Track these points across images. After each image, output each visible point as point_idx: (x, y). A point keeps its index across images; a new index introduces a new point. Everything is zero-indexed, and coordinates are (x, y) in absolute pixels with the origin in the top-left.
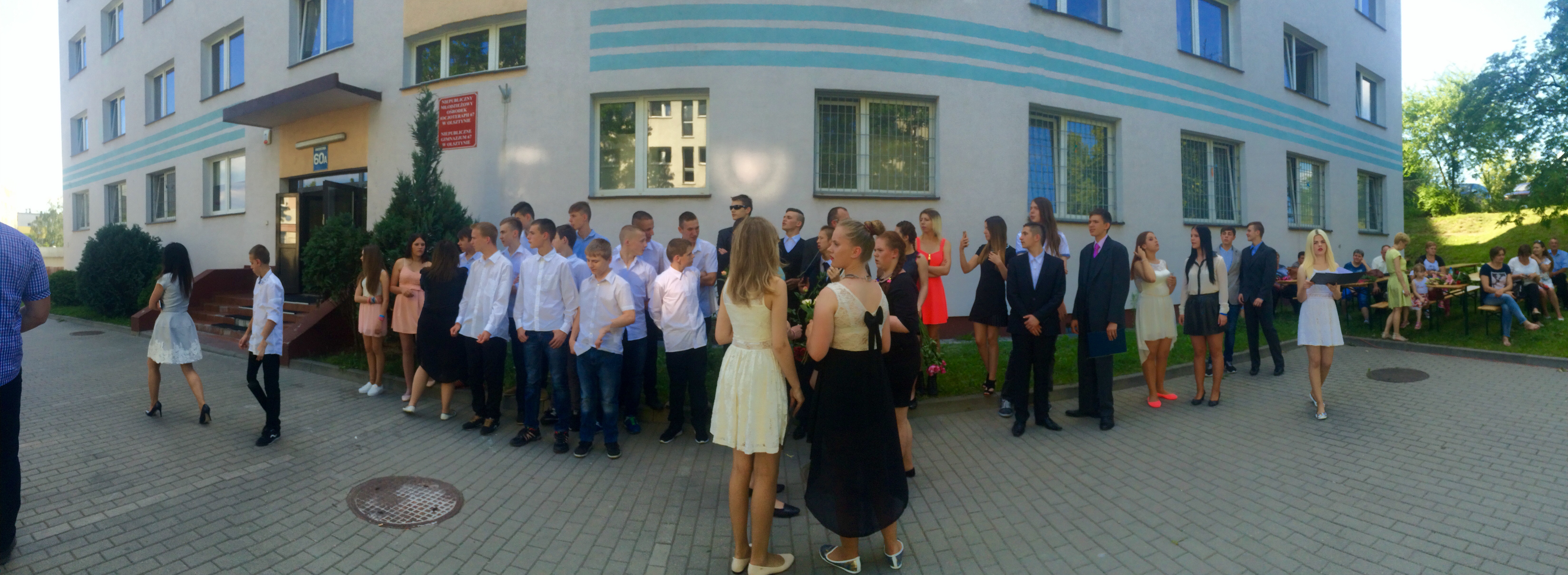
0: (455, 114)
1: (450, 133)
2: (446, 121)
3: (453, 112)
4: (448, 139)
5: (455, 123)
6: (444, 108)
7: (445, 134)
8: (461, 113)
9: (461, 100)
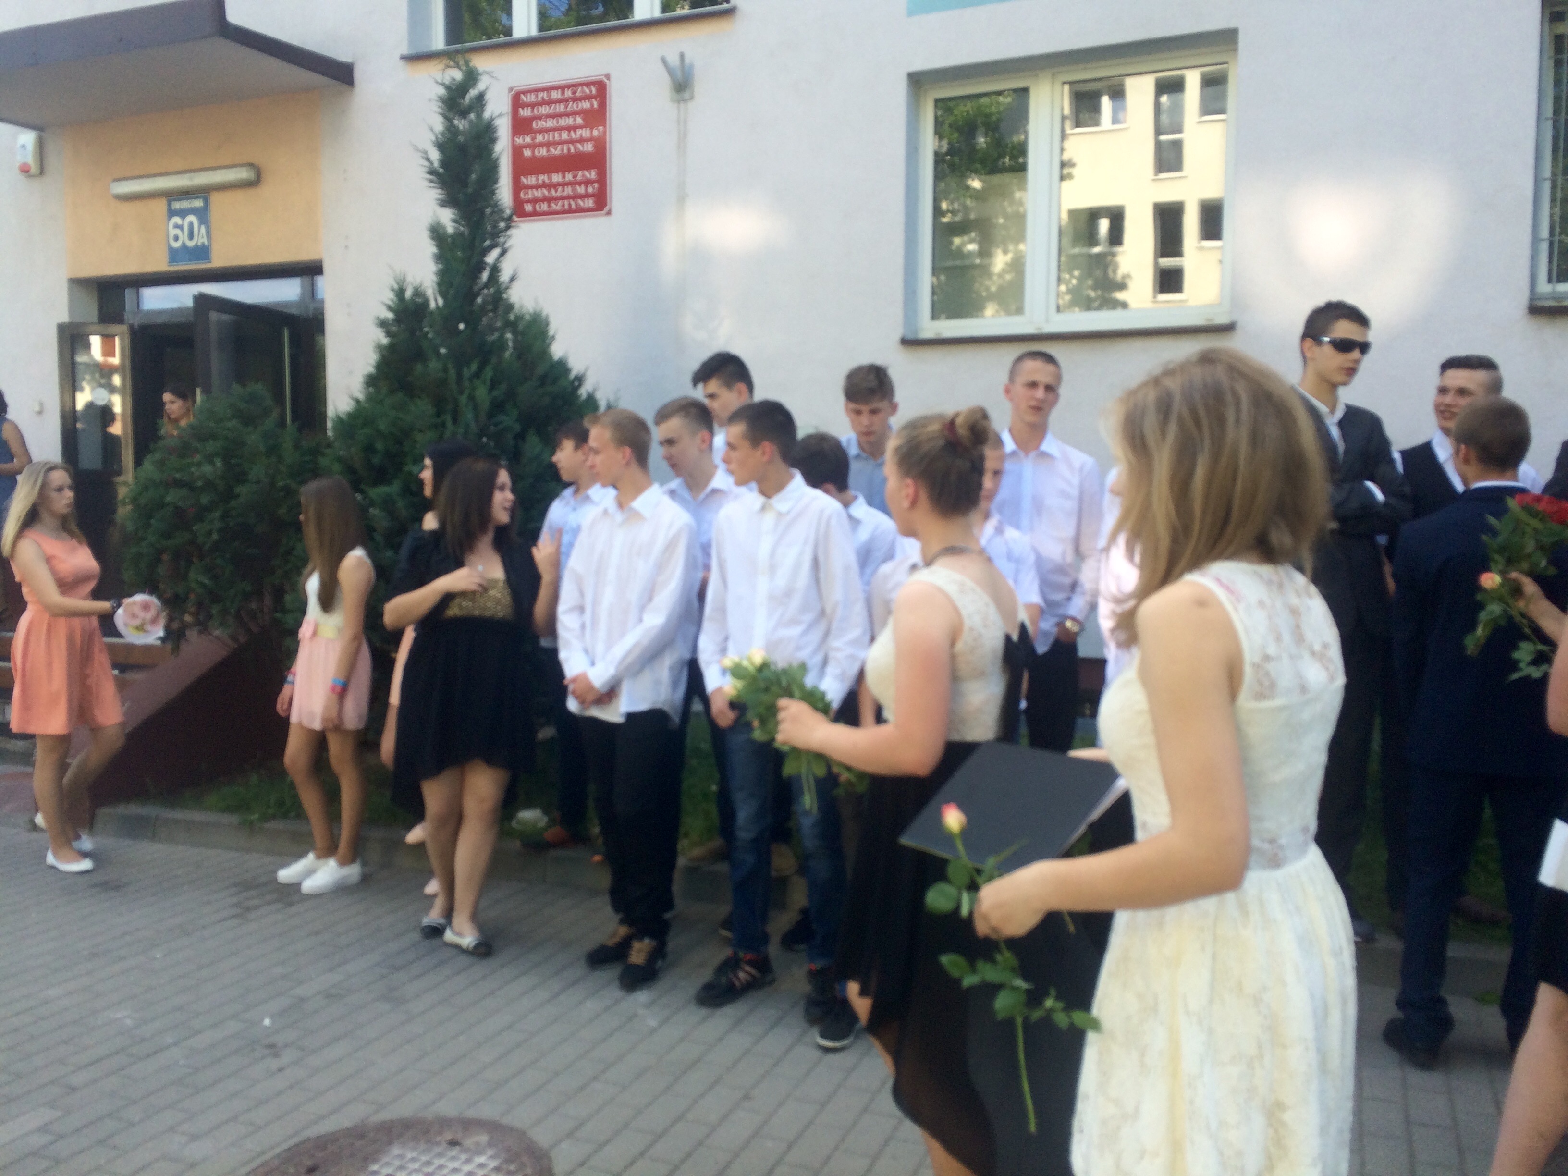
0: (553, 130)
1: (543, 178)
2: (533, 146)
3: (550, 123)
4: (538, 194)
5: (556, 151)
6: (525, 113)
7: (531, 180)
8: (569, 129)
9: (568, 93)
